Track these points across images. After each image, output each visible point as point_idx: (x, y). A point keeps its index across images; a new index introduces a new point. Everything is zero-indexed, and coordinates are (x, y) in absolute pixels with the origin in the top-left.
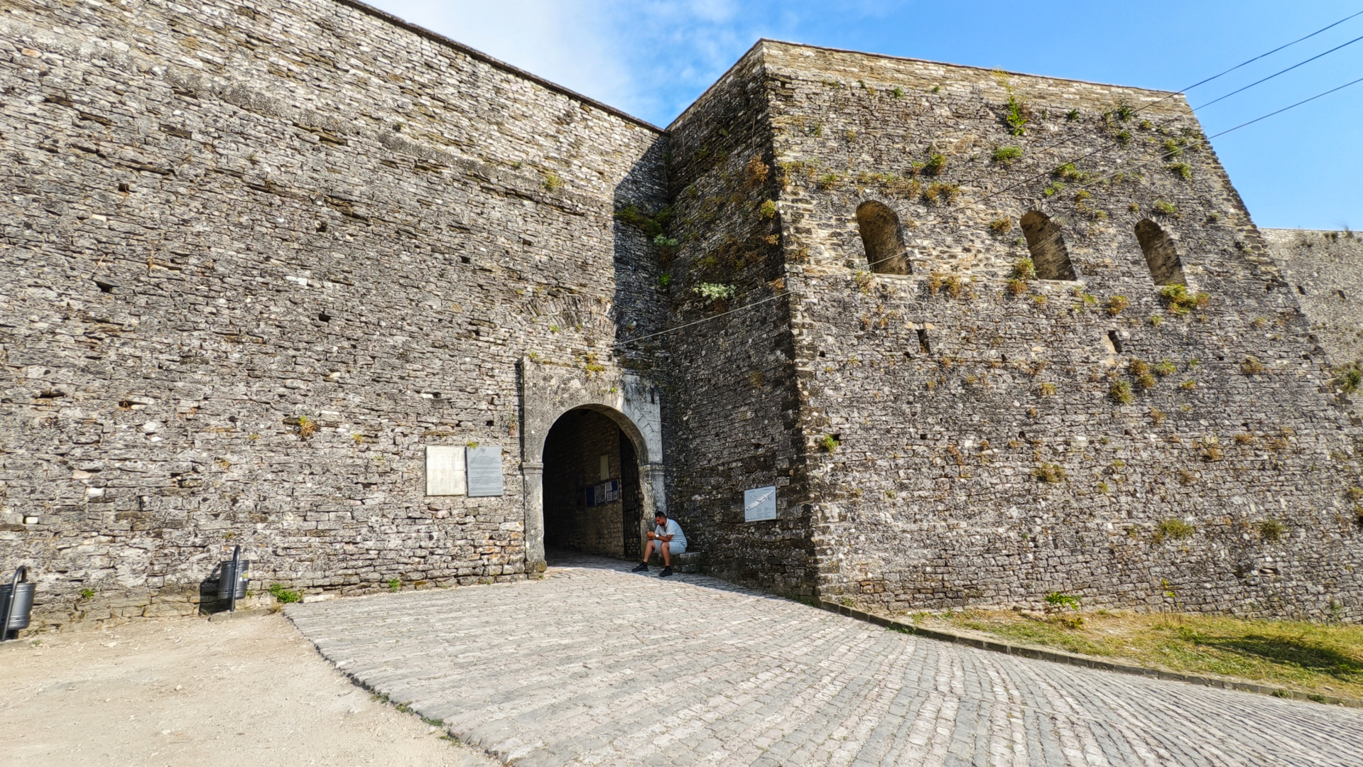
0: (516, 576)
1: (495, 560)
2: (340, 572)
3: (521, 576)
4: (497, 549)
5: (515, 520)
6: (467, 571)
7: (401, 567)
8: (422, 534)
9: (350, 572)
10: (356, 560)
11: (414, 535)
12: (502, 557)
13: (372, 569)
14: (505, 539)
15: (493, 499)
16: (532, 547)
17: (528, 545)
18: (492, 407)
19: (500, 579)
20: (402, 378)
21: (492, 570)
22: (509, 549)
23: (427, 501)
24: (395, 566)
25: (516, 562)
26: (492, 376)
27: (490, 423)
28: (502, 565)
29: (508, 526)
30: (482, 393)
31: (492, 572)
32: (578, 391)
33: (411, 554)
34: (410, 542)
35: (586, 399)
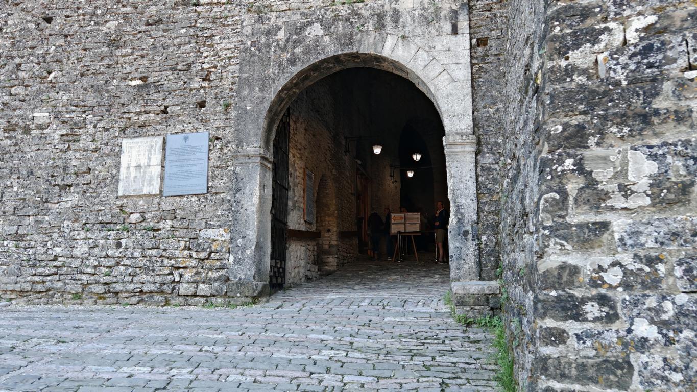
0: (213, 299)
1: (188, 275)
2: (28, 279)
3: (219, 300)
4: (193, 263)
5: (220, 226)
6: (152, 288)
7: (84, 277)
8: (111, 241)
9: (37, 279)
10: (44, 267)
11: (102, 242)
12: (197, 273)
13: (57, 277)
14: (204, 250)
15: (194, 198)
16: (237, 262)
17: (232, 258)
18: (205, 84)
19: (192, 300)
20: (109, 67)
21: (184, 288)
22: (208, 263)
23: (119, 203)
24: (78, 276)
25: (216, 280)
26: (211, 46)
27: (202, 104)
28: (196, 283)
29: (212, 233)
30: (196, 68)
31: (182, 292)
32: (317, 39)
33: (96, 263)
34: (96, 251)
35: (331, 49)
